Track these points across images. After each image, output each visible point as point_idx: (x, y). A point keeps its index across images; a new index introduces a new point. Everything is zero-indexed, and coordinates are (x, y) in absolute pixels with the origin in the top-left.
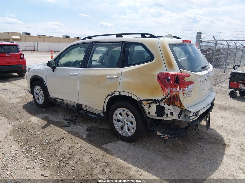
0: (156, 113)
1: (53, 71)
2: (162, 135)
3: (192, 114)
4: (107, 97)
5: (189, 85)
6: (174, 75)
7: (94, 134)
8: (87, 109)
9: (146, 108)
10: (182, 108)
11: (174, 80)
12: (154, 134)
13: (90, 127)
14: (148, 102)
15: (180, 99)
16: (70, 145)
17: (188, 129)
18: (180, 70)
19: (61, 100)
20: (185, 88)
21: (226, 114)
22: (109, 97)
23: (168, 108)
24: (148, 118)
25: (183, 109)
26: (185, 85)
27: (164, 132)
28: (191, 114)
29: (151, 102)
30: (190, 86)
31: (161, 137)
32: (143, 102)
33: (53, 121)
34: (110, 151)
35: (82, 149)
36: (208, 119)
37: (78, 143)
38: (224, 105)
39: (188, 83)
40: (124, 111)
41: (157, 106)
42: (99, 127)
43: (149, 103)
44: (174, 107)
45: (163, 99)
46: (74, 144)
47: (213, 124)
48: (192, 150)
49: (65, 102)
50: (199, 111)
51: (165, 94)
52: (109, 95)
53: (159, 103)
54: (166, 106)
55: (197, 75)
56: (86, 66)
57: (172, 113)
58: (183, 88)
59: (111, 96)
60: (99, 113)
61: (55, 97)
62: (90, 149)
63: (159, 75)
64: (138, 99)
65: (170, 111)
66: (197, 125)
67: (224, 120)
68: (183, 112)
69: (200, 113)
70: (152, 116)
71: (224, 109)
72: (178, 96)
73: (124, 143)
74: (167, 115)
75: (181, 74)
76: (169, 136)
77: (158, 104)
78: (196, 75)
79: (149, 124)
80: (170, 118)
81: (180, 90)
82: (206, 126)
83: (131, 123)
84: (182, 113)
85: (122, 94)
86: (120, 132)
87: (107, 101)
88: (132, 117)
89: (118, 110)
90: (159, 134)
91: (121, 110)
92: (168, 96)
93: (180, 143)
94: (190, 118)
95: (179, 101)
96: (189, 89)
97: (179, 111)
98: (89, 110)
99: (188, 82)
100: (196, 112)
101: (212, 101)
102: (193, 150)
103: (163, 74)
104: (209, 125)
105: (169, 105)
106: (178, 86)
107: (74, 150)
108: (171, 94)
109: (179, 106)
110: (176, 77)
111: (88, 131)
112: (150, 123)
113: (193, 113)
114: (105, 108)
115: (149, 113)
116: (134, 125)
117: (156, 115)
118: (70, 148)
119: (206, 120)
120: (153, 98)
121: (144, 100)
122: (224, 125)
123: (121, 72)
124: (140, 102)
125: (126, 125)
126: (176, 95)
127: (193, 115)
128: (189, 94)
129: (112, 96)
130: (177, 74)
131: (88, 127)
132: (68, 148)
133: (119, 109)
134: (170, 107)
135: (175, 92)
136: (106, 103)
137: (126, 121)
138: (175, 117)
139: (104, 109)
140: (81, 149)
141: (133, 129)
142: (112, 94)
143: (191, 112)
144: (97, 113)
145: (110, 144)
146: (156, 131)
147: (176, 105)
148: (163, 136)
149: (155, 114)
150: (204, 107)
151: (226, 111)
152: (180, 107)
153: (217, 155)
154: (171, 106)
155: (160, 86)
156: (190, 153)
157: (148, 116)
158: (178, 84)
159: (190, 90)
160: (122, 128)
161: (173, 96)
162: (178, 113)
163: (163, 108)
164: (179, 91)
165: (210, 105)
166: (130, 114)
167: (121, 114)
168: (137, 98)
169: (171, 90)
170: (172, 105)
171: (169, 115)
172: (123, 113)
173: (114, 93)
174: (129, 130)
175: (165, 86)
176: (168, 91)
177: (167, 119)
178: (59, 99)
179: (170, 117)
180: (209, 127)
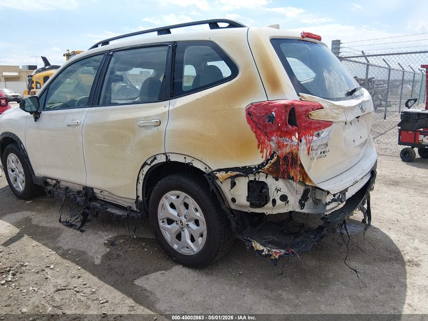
0: (248, 199)
1: (36, 121)
2: (265, 250)
3: (332, 197)
4: (143, 167)
5: (320, 128)
6: (286, 106)
7: (121, 253)
8: (106, 197)
9: (225, 187)
10: (307, 184)
11: (285, 117)
12: (248, 248)
13: (114, 238)
14: (229, 173)
15: (301, 164)
16: (61, 282)
17: (325, 232)
18: (299, 95)
19: (55, 181)
20: (313, 136)
21: (400, 193)
22: (147, 168)
23: (276, 186)
24: (232, 211)
25: (309, 188)
26: (311, 129)
27: (270, 243)
28: (329, 198)
29: (235, 173)
30: (324, 133)
31: (263, 253)
32: (218, 175)
33: (39, 227)
34: (151, 293)
35: (85, 290)
36: (366, 206)
37: (79, 277)
38: (393, 177)
39: (318, 125)
40: (178, 197)
41: (250, 182)
42: (135, 237)
43: (232, 177)
44: (290, 183)
45: (262, 165)
46: (70, 280)
47: (378, 217)
48: (339, 281)
49: (63, 184)
50: (346, 190)
51: (266, 153)
52: (145, 164)
53: (255, 174)
54: (270, 181)
55: (339, 107)
56: (98, 104)
57: (284, 198)
58: (307, 137)
59: (150, 165)
60: (130, 205)
61: (43, 176)
62: (103, 291)
63: (251, 109)
64: (206, 168)
65: (280, 194)
66: (344, 222)
67: (398, 206)
68: (310, 193)
69: (349, 195)
70: (242, 206)
71: (395, 183)
72: (297, 156)
73: (185, 271)
74: (274, 201)
75: (300, 103)
76: (280, 252)
77: (252, 178)
78: (336, 107)
79: (234, 224)
80: (281, 209)
81: (301, 141)
82: (364, 221)
83: (197, 222)
84: (309, 196)
85: (173, 158)
86: (176, 247)
87: (142, 178)
88: (197, 210)
89: (167, 198)
90: (258, 246)
91: (171, 196)
92: (272, 157)
93: (312, 263)
94: (328, 207)
95: (298, 169)
96: (320, 138)
97: (302, 193)
98: (108, 199)
99: (319, 122)
100: (341, 192)
101: (373, 167)
102: (341, 281)
103: (258, 106)
104: (370, 219)
105: (277, 180)
106: (296, 131)
107: (67, 294)
108: (279, 153)
109: (301, 180)
110: (289, 110)
111: (108, 247)
112: (237, 223)
113: (334, 195)
114: (140, 194)
115: (234, 200)
116: (203, 227)
117: (248, 203)
118: (59, 290)
119: (362, 209)
120: (240, 165)
121: (220, 170)
122: (401, 218)
123: (166, 109)
124: (212, 176)
125: (186, 230)
126: (292, 153)
127: (334, 200)
128: (323, 150)
129: (152, 165)
130: (293, 104)
131: (110, 237)
132: (55, 289)
133: (168, 194)
134: (281, 184)
135: (288, 147)
136: (141, 181)
137: (184, 220)
138: (293, 205)
139: (138, 197)
140: (84, 292)
141: (202, 236)
142: (152, 162)
143: (328, 193)
144: (126, 205)
145: (153, 276)
146: (251, 242)
147: (292, 178)
148: (267, 253)
149: (247, 201)
150: (358, 179)
151: (397, 188)
152: (303, 183)
153: (396, 289)
154: (281, 181)
155: (254, 135)
156: (335, 288)
157: (233, 206)
158: (295, 127)
159: (325, 142)
160: (179, 237)
161: (286, 158)
162: (299, 197)
163: (264, 185)
164: (298, 144)
165: (369, 176)
166: (191, 201)
167: (172, 206)
168: (205, 166)
169: (278, 143)
170: (284, 178)
171: (279, 202)
172: (177, 203)
173: (155, 158)
174: (193, 240)
175: (266, 134)
176: (273, 145)
177: (275, 212)
178: (52, 179)
179: (279, 207)
180: (369, 224)
